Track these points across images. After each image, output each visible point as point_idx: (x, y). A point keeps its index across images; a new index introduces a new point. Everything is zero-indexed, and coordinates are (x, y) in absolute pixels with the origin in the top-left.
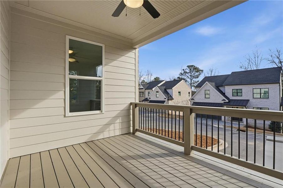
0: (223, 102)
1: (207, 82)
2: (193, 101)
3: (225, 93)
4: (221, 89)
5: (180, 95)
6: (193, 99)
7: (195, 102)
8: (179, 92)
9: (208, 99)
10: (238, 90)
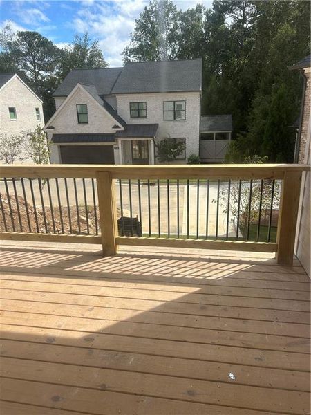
0: (113, 131)
1: (79, 85)
2: (51, 132)
3: (116, 111)
4: (110, 101)
5: (15, 117)
6: (52, 128)
7: (57, 133)
8: (12, 110)
9: (86, 126)
10: (140, 105)
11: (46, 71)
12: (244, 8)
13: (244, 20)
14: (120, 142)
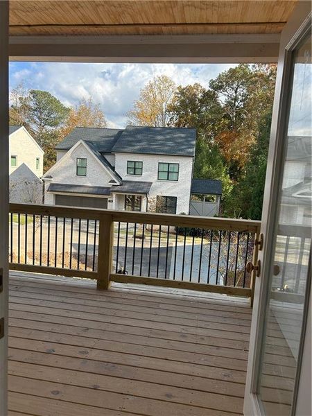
0: (110, 185)
1: (81, 141)
2: (49, 181)
3: (114, 167)
5: (16, 164)
6: (51, 177)
7: (54, 182)
8: (13, 158)
9: (83, 178)
10: (137, 164)
11: (51, 126)
12: (237, 89)
13: (236, 99)
14: (114, 196)
